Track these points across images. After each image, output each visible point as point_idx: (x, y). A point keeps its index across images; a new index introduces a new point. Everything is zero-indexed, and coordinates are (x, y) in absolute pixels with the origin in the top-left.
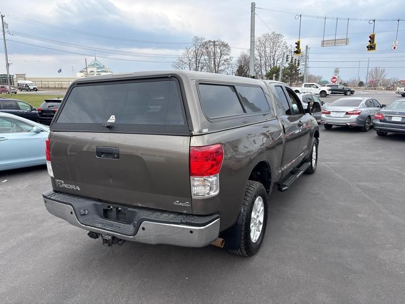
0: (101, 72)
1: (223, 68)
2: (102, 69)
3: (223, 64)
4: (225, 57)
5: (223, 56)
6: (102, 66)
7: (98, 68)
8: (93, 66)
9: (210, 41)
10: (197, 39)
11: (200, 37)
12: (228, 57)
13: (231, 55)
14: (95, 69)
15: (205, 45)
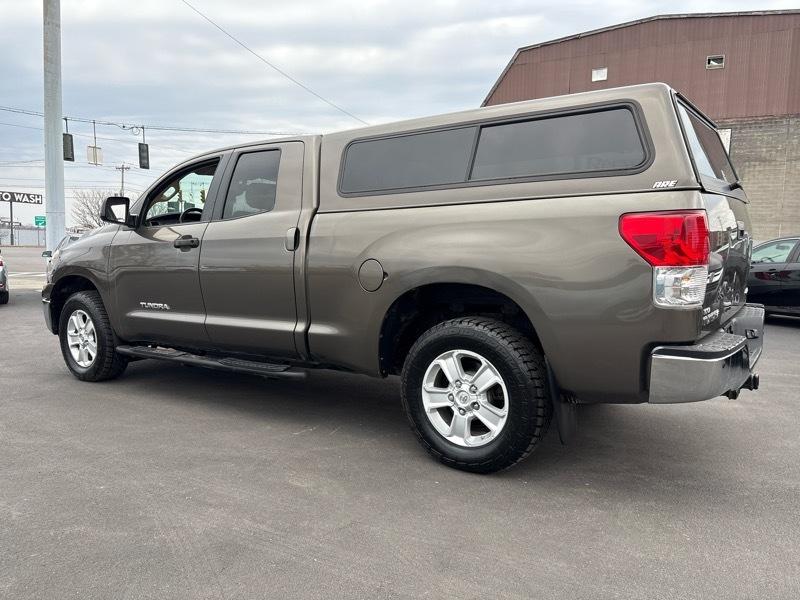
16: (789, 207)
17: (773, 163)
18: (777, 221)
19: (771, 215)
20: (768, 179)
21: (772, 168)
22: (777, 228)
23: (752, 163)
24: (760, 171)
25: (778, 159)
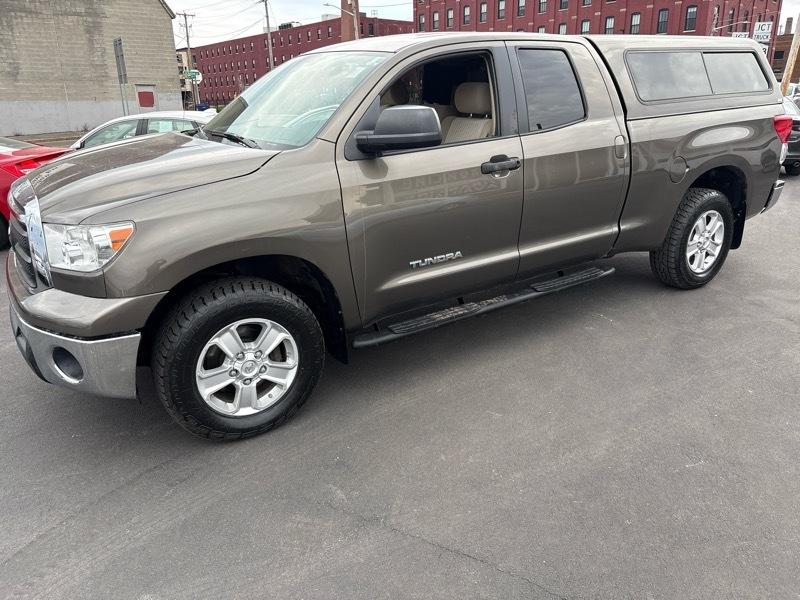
16: (68, 65)
17: (40, 16)
18: (61, 80)
19: (52, 74)
20: (40, 33)
21: (40, 21)
22: (62, 87)
23: (19, 14)
24: (28, 24)
25: (44, 12)
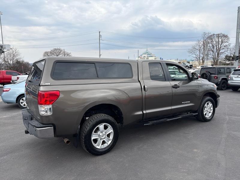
0: (150, 57)
1: (223, 51)
2: (150, 55)
3: (224, 49)
4: (225, 44)
5: (223, 43)
6: (150, 54)
7: (148, 55)
8: (145, 53)
9: (214, 35)
10: (205, 34)
11: (207, 32)
12: (227, 44)
13: (230, 42)
14: (146, 56)
15: (211, 37)
